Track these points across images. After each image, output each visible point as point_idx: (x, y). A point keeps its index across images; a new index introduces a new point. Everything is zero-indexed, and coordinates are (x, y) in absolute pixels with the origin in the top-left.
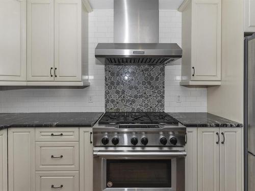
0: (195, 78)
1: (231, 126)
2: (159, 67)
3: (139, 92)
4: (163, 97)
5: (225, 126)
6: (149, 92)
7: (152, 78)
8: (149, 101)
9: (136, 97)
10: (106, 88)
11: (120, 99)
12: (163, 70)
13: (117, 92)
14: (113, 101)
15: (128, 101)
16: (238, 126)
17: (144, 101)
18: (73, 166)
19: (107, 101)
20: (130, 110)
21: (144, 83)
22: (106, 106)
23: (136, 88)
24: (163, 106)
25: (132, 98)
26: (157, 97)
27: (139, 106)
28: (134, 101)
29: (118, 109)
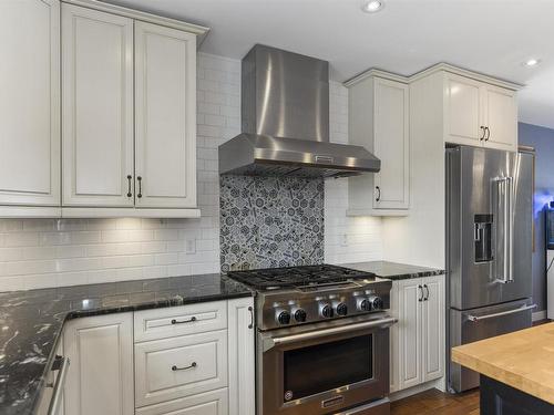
0: (382, 205)
1: (435, 274)
2: (315, 183)
3: (283, 229)
4: (321, 237)
5: (428, 274)
6: (300, 228)
7: (304, 203)
8: (300, 246)
9: (278, 238)
10: (222, 222)
11: (249, 244)
12: (321, 188)
13: (245, 230)
14: (236, 249)
15: (264, 247)
16: (441, 273)
17: (291, 246)
18: (218, 380)
19: (224, 251)
20: (267, 266)
21: (291, 212)
22: (223, 259)
23: (278, 221)
24: (321, 253)
25: (272, 242)
26: (312, 237)
27: (282, 257)
28: (274, 248)
29: (246, 264)
